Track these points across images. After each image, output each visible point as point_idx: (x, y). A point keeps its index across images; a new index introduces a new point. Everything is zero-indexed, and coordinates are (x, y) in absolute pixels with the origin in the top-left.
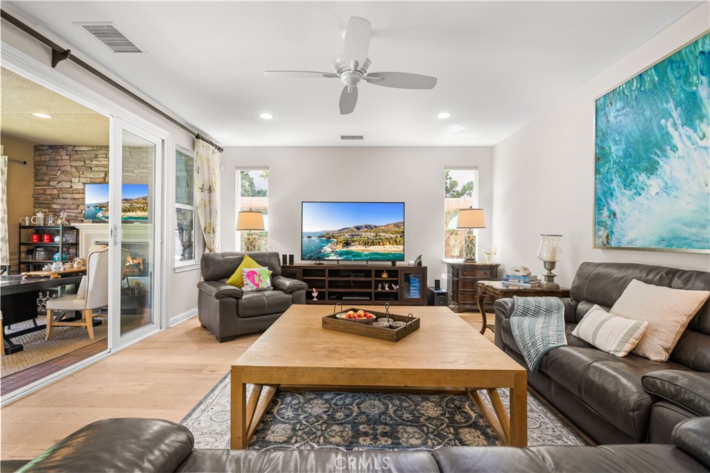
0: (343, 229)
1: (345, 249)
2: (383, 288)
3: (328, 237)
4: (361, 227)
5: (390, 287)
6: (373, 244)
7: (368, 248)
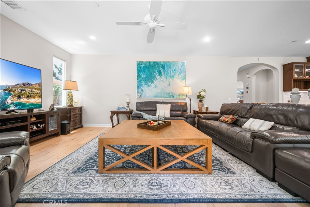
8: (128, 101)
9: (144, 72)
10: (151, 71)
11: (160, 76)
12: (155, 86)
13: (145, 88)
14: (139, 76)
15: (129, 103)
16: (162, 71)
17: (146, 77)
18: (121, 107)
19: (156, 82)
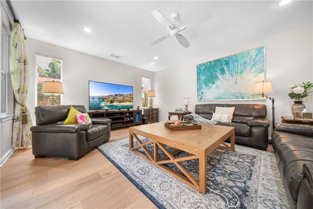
0: (110, 95)
1: (111, 104)
2: (127, 119)
3: (103, 99)
4: (117, 95)
5: (130, 119)
6: (122, 102)
7: (120, 104)
8: (186, 104)
9: (204, 74)
10: (212, 71)
11: (223, 74)
12: (217, 87)
13: (205, 90)
14: (198, 79)
15: (187, 105)
16: (225, 68)
17: (206, 79)
18: (180, 109)
19: (218, 83)
